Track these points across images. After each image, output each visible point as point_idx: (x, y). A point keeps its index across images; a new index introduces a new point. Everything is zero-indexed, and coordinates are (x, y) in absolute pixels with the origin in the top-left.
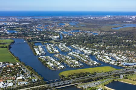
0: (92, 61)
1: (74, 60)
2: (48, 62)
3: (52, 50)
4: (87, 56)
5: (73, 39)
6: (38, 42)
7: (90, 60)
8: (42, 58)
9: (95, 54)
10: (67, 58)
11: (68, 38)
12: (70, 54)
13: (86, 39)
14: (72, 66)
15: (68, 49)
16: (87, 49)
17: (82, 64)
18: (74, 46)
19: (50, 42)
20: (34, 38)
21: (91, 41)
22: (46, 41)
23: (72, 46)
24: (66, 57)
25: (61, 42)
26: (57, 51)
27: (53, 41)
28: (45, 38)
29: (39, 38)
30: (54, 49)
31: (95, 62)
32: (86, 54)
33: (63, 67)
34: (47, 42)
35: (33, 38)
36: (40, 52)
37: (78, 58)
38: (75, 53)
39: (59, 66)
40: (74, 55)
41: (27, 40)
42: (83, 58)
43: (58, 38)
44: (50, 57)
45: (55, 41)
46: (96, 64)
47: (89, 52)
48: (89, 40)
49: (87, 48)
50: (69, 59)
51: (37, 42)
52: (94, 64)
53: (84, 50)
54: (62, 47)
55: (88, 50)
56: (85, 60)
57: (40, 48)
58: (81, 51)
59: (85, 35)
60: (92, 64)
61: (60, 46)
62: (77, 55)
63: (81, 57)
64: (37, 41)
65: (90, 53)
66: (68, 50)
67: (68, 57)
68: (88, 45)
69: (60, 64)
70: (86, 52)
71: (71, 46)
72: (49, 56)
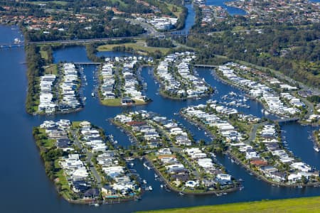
0: (286, 159)
1: (195, 152)
2: (66, 154)
3: (117, 90)
4: (269, 130)
5: (238, 35)
6: (74, 46)
7: (277, 153)
8: (51, 134)
9: (313, 116)
10: (169, 135)
11: (213, 30)
12: (193, 112)
13: (292, 37)
14: (178, 183)
15: (193, 87)
16: (286, 90)
17: (229, 178)
18: (226, 71)
19: (127, 45)
20: (67, 22)
21: (313, 47)
22: (110, 43)
23: (221, 68)
24: (168, 129)
25: (179, 46)
26: (137, 96)
27: (141, 44)
28: (115, 23)
29: (88, 24)
30: (128, 84)
31: (297, 165)
32: (270, 119)
33: (129, 191)
34: (110, 47)
35: (62, 26)
36: (54, 100)
37: (220, 141)
38: (219, 108)
39: (109, 181)
40: (210, 118)
41: (33, 31)
42: (246, 139)
43: (173, 27)
44: (93, 127)
45: (153, 42)
46: (299, 175)
47: (286, 109)
48: (309, 40)
49: (287, 82)
50: (179, 141)
51: (68, 47)
52: (291, 177)
53: (265, 97)
54: (168, 77)
55: (287, 95)
56: (253, 155)
57: (66, 79)
58: (251, 100)
59: (302, 13)
60: (278, 179)
61: (162, 66)
62: (223, 118)
63: (242, 132)
64: (72, 38)
65: (292, 111)
66: (190, 92)
67: (178, 131)
68: (295, 66)
69: (119, 169)
70: (273, 104)
71: (213, 72)
72: (85, 123)
